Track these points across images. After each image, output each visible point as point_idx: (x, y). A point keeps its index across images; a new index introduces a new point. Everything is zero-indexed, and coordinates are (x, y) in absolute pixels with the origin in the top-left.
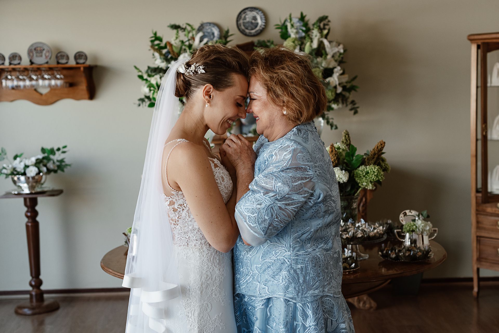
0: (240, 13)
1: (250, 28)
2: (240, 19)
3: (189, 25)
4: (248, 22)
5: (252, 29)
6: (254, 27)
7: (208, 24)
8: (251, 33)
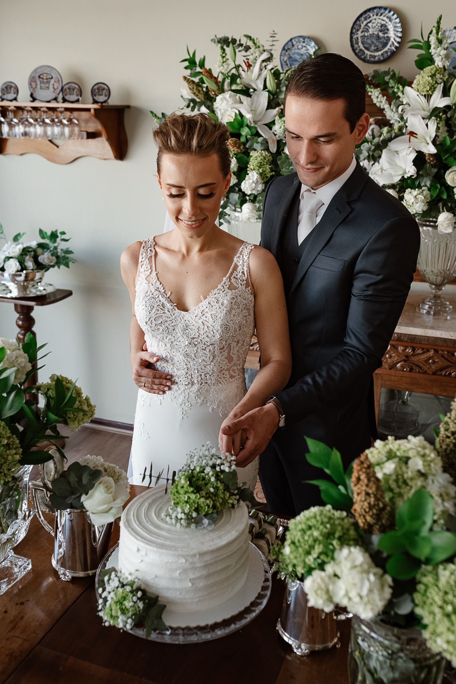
0: (358, 19)
1: (373, 48)
2: (358, 30)
3: (250, 38)
4: (372, 36)
5: (377, 50)
6: (380, 46)
7: (302, 39)
8: (375, 57)
